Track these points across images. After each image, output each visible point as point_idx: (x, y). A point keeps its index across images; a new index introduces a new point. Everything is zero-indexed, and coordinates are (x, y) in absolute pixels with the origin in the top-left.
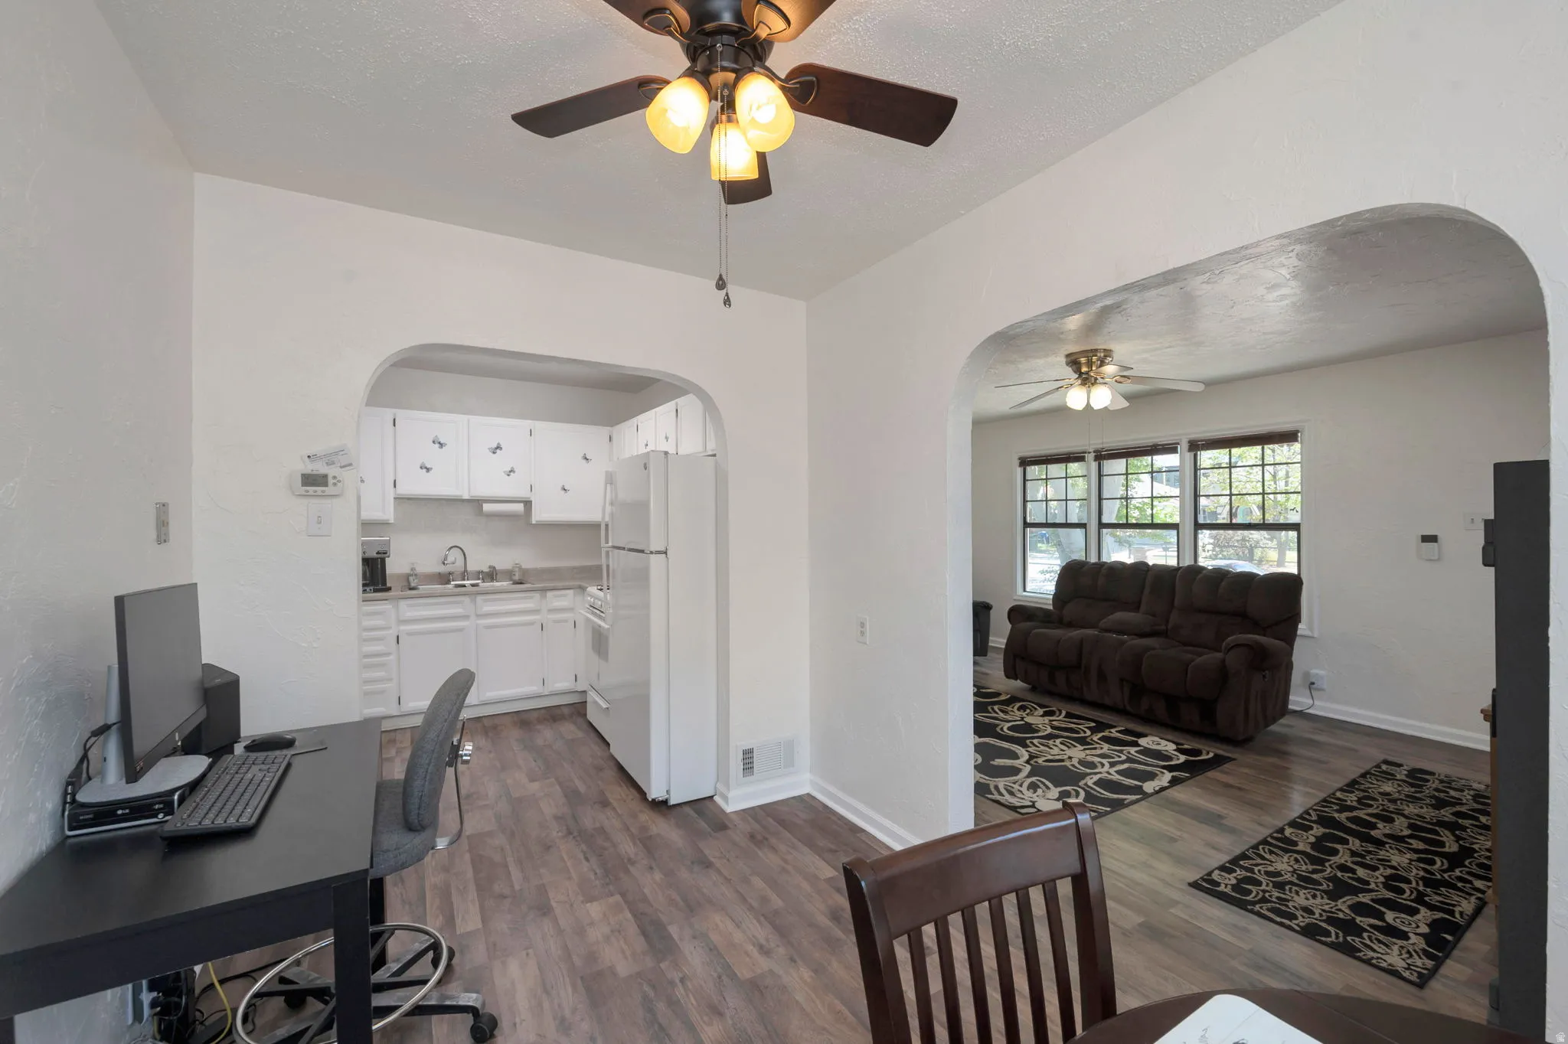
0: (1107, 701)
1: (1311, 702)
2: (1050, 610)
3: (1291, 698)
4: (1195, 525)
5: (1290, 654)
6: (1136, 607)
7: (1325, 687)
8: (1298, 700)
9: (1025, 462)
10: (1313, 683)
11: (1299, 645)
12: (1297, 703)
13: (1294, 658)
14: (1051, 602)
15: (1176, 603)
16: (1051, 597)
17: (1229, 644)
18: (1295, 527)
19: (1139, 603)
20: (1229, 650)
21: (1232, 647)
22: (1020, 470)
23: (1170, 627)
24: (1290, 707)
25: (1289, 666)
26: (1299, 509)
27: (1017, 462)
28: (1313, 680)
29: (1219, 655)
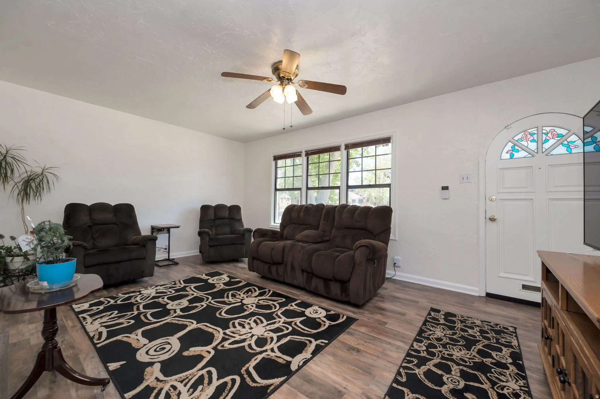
0: (295, 283)
1: (394, 273)
2: (279, 231)
3: (387, 271)
4: (347, 186)
5: (386, 250)
6: (317, 228)
7: (400, 265)
8: (389, 273)
9: (277, 158)
10: (395, 264)
11: (390, 243)
12: (389, 274)
13: (388, 252)
14: (279, 227)
15: (335, 225)
16: (279, 225)
17: (357, 246)
18: (389, 186)
19: (319, 225)
20: (357, 249)
21: (358, 248)
22: (273, 163)
23: (332, 237)
24: (387, 276)
25: (386, 256)
26: (390, 177)
27: (273, 158)
28: (395, 262)
29: (351, 252)
